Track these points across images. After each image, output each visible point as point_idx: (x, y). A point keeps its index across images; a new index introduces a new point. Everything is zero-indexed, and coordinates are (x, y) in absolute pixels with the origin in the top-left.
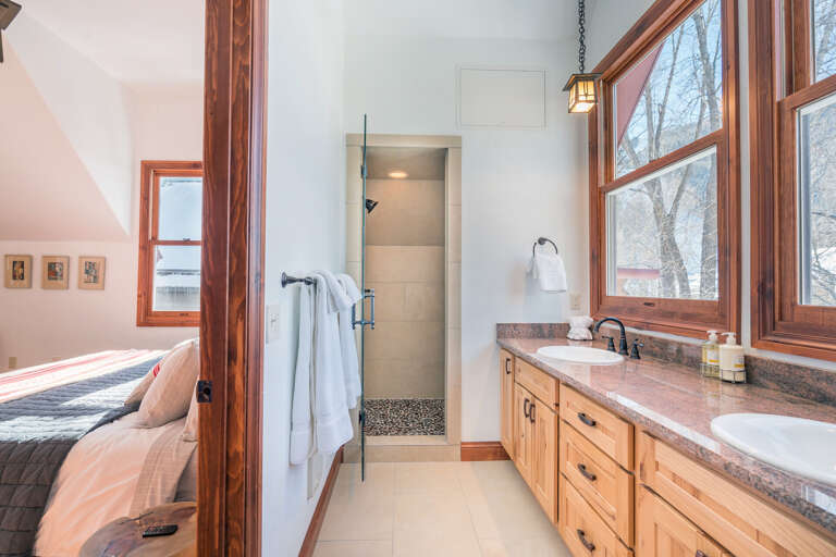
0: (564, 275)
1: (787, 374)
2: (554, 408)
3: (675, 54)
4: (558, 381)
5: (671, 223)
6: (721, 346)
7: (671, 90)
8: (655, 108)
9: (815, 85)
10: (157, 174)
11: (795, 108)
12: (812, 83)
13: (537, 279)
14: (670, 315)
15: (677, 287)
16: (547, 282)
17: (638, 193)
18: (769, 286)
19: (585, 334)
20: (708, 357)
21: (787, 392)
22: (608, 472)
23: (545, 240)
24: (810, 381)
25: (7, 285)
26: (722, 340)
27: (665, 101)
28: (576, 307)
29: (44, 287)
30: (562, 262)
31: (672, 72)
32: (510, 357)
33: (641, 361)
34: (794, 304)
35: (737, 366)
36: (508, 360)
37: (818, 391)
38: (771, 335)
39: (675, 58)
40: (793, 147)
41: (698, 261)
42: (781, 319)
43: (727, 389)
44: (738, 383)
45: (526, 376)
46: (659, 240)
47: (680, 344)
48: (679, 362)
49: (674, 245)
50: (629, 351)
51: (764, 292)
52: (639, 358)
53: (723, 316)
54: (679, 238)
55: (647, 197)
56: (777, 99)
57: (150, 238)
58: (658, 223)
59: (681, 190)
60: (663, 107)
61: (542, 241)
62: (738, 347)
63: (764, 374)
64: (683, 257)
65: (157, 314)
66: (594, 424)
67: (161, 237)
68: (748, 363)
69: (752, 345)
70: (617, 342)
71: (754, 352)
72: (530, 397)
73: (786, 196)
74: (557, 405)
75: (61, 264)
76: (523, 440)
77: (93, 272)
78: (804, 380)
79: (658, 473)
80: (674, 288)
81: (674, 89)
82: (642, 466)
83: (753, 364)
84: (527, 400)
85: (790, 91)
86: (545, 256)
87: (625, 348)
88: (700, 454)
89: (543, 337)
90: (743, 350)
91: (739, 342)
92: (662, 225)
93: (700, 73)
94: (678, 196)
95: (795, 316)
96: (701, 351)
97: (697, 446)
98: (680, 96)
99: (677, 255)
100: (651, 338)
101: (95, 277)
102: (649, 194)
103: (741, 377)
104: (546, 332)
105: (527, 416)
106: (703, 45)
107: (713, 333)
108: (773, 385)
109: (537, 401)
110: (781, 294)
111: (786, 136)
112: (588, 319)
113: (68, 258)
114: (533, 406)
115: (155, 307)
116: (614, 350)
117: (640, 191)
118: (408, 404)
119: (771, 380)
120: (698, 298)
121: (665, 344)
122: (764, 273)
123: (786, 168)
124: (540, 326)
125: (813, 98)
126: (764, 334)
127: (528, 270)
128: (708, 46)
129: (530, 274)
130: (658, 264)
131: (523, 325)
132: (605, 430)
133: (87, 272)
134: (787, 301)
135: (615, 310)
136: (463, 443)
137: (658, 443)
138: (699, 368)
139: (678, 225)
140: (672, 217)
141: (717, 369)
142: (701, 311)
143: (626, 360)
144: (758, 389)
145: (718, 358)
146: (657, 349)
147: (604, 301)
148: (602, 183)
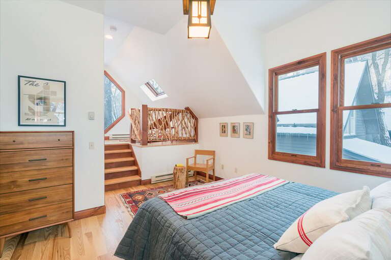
10: (276, 74)
25: (221, 136)
29: (232, 137)
57: (274, 111)
65: (278, 153)
67: (279, 110)
75: (237, 126)
77: (249, 130)
101: (250, 132)
113: (239, 123)
115: (277, 150)
133: (246, 130)
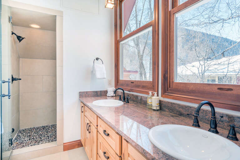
0: (105, 72)
1: (171, 106)
2: (96, 127)
3: (143, 7)
4: (97, 116)
5: (142, 57)
6: (153, 97)
7: (142, 17)
8: (138, 22)
9: (180, 6)
11: (174, 13)
12: (178, 5)
13: (95, 74)
14: (138, 86)
15: (144, 77)
16: (98, 75)
17: (133, 48)
18: (166, 75)
19: (112, 94)
20: (149, 101)
21: (171, 113)
22: (112, 156)
23: (98, 58)
24: (177, 108)
26: (153, 95)
27: (141, 20)
28: (110, 84)
30: (104, 67)
31: (143, 12)
32: (83, 105)
33: (129, 104)
34: (173, 82)
35: (157, 104)
36: (82, 107)
37: (179, 112)
38: (167, 93)
39: (143, 8)
40: (173, 27)
41: (149, 69)
42: (169, 87)
43: (154, 113)
44: (157, 110)
45: (88, 113)
46: (139, 63)
47: (141, 97)
48: (141, 103)
49: (143, 64)
50: (126, 100)
51: (165, 78)
52: (129, 103)
53: (153, 86)
54: (144, 62)
55: (136, 49)
56: (169, 10)
58: (139, 57)
59: (145, 48)
60: (140, 22)
61: (97, 59)
62: (158, 97)
63: (165, 106)
64: (145, 68)
66: (108, 135)
68: (160, 103)
69: (162, 97)
70: (122, 97)
71: (162, 99)
72: (89, 122)
73: (171, 44)
74: (97, 126)
76: (87, 139)
78: (175, 108)
79: (129, 158)
80: (142, 77)
81: (143, 17)
82: (124, 154)
83: (162, 103)
84: (88, 124)
85: (173, 8)
86: (98, 64)
87: (124, 99)
88: (143, 153)
89: (98, 96)
90: (159, 98)
91: (158, 96)
92: (140, 58)
93: (150, 14)
94: (144, 50)
95: (173, 86)
96: (147, 99)
97: (142, 148)
98: (144, 19)
99: (143, 67)
100: (133, 95)
102: (136, 48)
103: (158, 108)
104: (99, 94)
105: (88, 130)
106: (150, 5)
107: (150, 92)
108: (167, 110)
109: (91, 124)
110: (169, 78)
111: (172, 24)
112: (114, 89)
114: (90, 126)
116: (121, 100)
117: (134, 47)
118: (44, 128)
119: (167, 109)
120: (148, 80)
121: (137, 97)
122: (165, 71)
123: (172, 34)
124: (96, 92)
125: (179, 11)
126: (165, 92)
127: (92, 70)
128: (152, 6)
129: (93, 72)
130: (139, 70)
131: (90, 92)
132: (112, 138)
134: (171, 81)
135: (122, 85)
136: (64, 144)
137: (129, 145)
138: (146, 105)
139: (144, 58)
140: (142, 56)
141: (151, 105)
142: (147, 85)
143: (124, 104)
144: (163, 112)
145: (152, 101)
146: (134, 99)
147: (119, 81)
148: (118, 38)
